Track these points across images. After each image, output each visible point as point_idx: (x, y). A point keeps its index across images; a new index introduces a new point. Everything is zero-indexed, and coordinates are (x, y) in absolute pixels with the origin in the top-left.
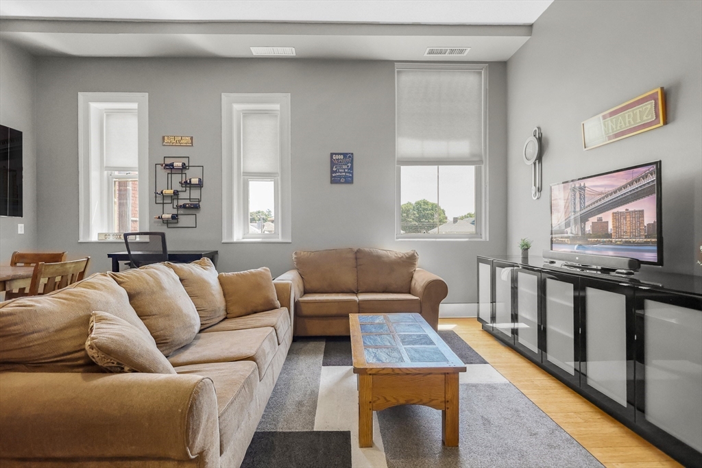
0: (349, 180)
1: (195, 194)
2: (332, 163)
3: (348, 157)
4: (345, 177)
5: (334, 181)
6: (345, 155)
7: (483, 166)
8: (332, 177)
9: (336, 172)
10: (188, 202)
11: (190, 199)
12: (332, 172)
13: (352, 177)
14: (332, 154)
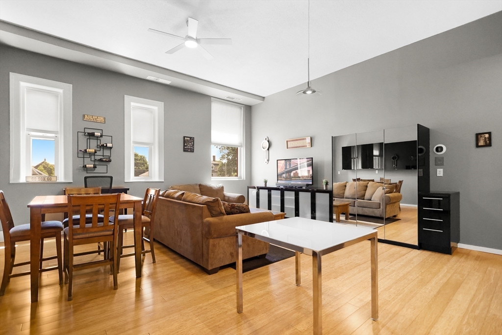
0: (192, 151)
1: (107, 153)
2: (185, 141)
3: (192, 139)
4: (191, 149)
5: (185, 150)
6: (190, 138)
7: (242, 148)
8: (184, 148)
9: (186, 146)
10: (102, 157)
11: (103, 156)
12: (184, 146)
13: (193, 149)
14: (184, 137)
